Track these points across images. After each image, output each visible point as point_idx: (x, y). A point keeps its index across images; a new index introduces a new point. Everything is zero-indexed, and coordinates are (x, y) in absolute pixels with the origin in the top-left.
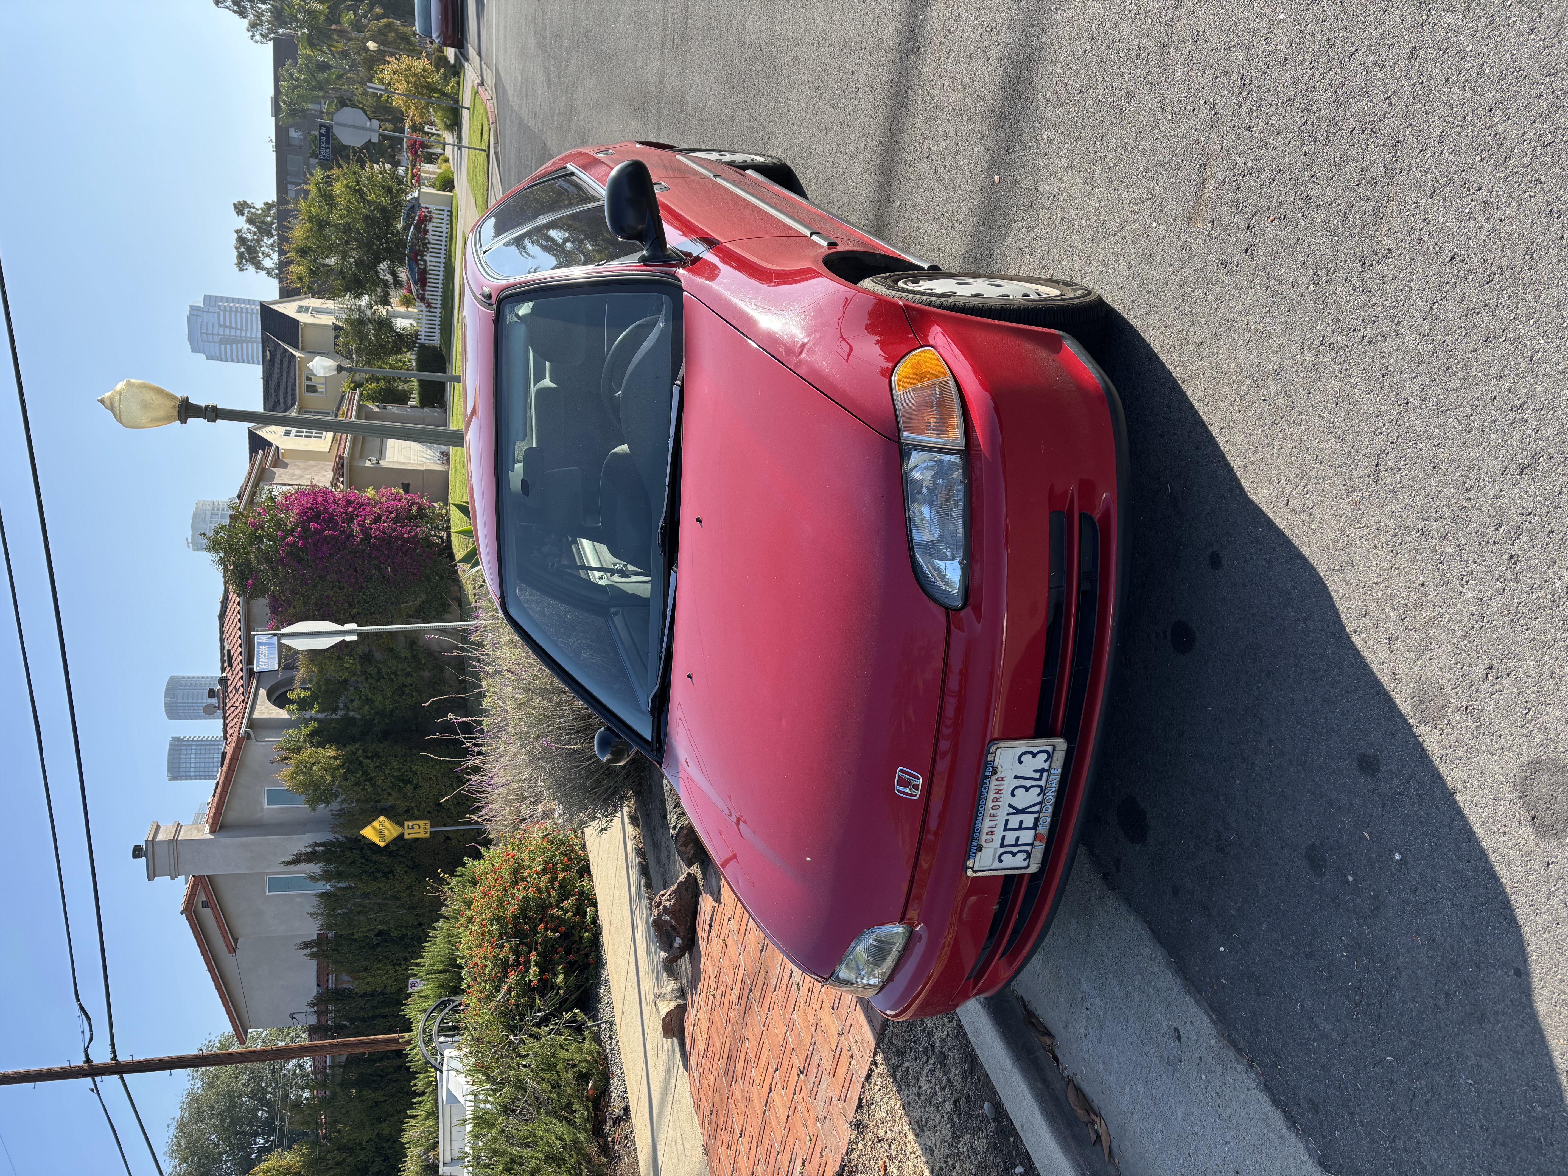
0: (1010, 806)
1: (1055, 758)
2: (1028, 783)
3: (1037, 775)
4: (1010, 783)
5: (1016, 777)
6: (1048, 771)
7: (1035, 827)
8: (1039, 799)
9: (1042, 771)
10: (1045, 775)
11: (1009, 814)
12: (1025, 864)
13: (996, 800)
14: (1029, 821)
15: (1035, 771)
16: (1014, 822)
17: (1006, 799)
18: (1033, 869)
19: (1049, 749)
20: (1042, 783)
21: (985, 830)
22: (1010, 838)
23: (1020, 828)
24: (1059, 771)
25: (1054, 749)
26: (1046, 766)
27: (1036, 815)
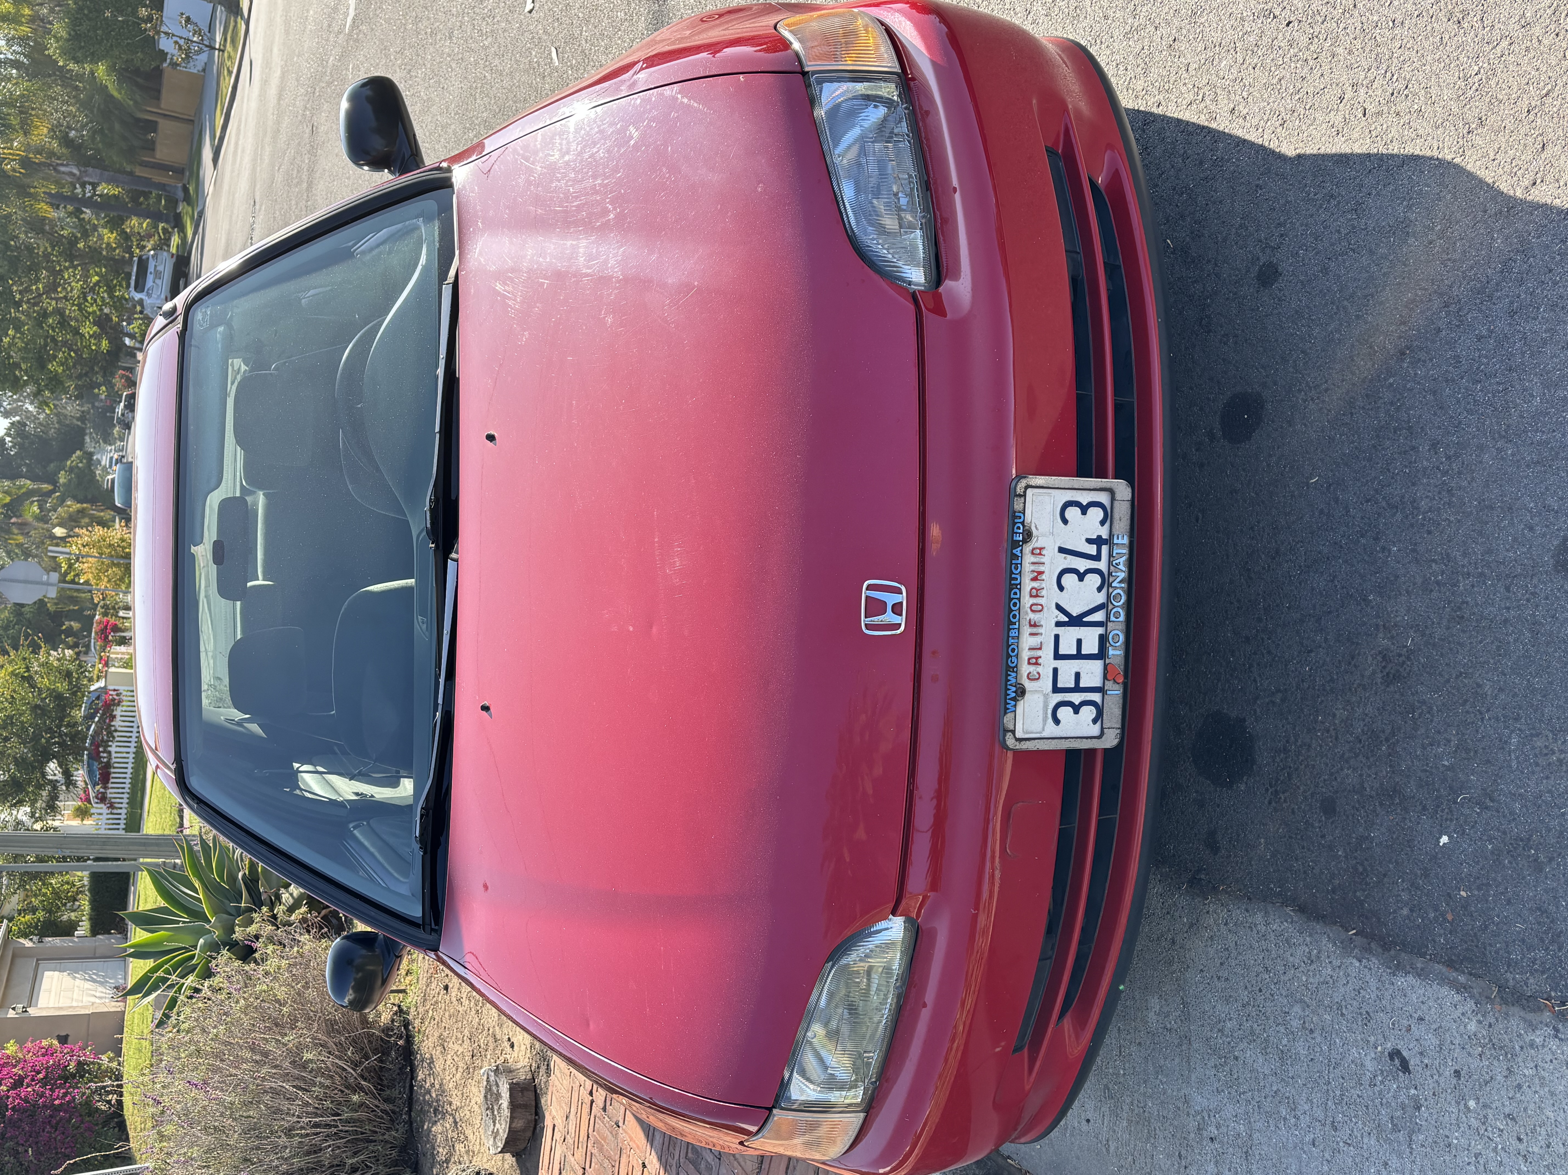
0: (1059, 607)
1: (1116, 516)
2: (1082, 565)
3: (1092, 550)
4: (1054, 563)
5: (1062, 550)
6: (1109, 542)
7: (1101, 655)
8: (1101, 598)
9: (1098, 542)
10: (1105, 549)
11: (1059, 624)
12: (1095, 730)
13: (1036, 593)
14: (1091, 639)
15: (1089, 541)
16: (1069, 638)
17: (1051, 595)
18: (1111, 740)
19: (1103, 498)
20: (1102, 565)
21: (1025, 655)
22: (1067, 671)
23: (1079, 656)
24: (1126, 541)
25: (1113, 499)
26: (1104, 532)
27: (1100, 630)
